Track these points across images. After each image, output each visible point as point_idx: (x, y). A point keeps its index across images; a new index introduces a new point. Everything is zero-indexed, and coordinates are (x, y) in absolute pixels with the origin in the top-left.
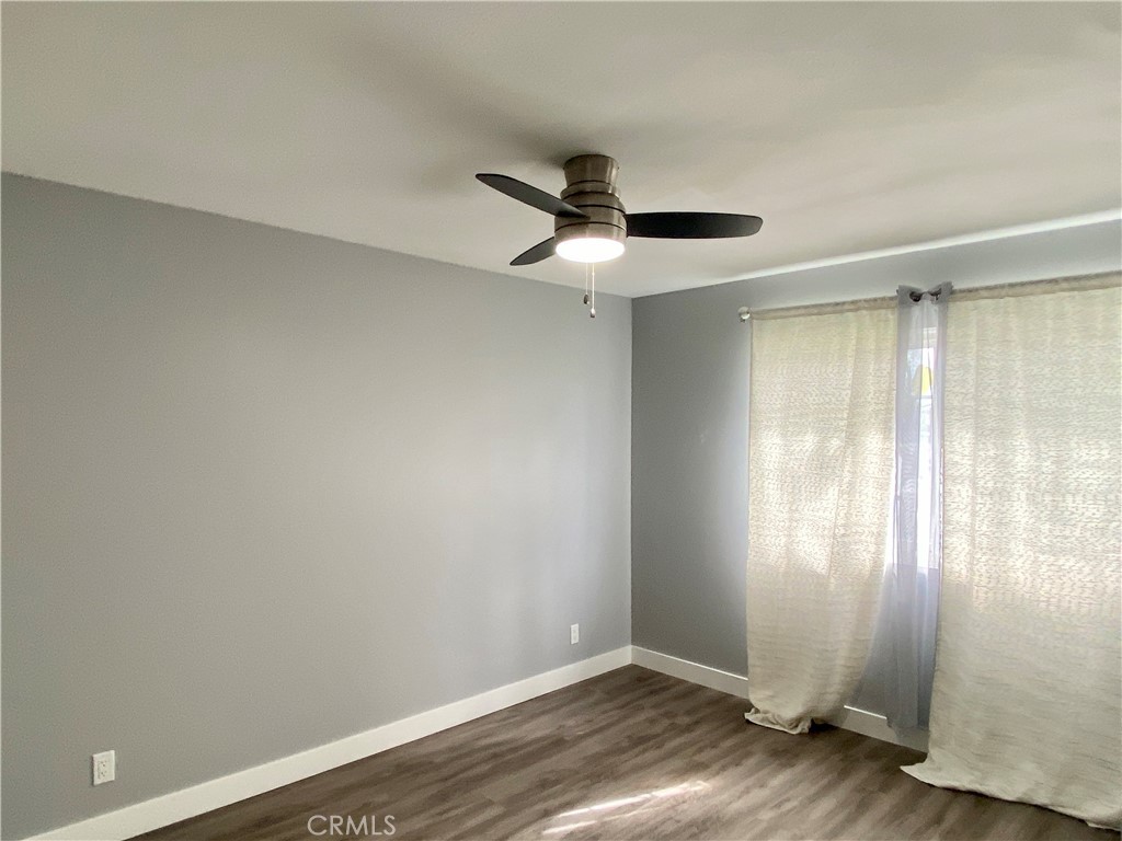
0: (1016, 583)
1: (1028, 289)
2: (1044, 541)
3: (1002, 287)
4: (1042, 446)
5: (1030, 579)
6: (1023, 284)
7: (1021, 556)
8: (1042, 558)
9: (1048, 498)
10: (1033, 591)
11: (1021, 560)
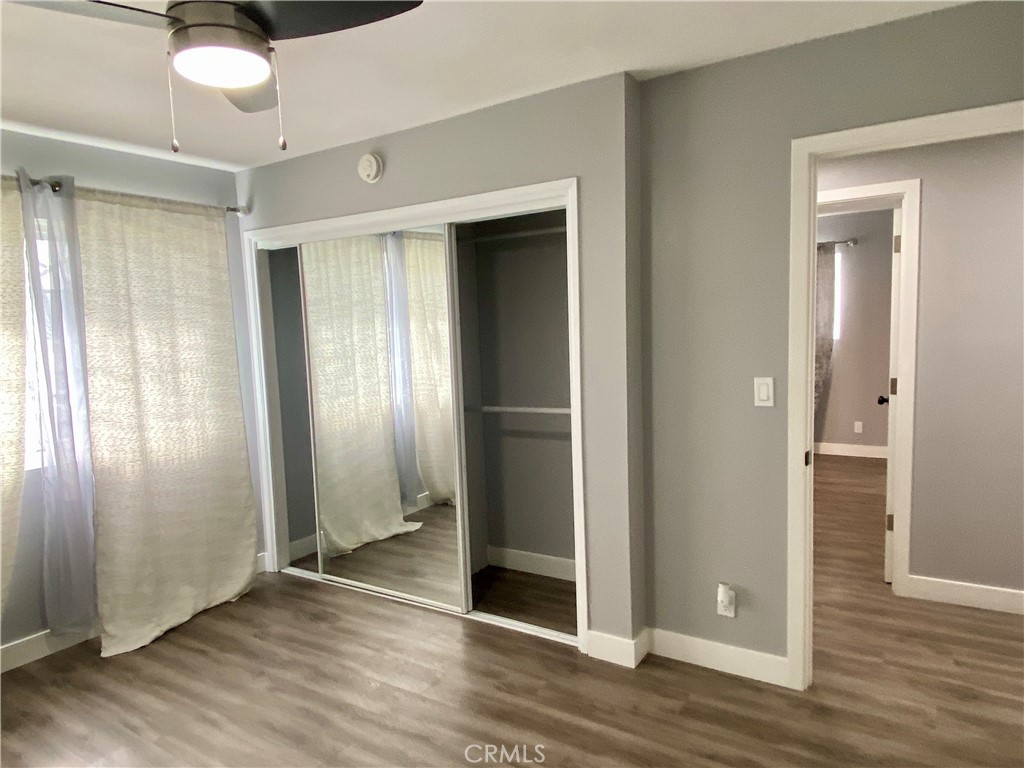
0: (151, 451)
1: (134, 201)
2: (172, 411)
3: (115, 194)
4: (161, 335)
5: (163, 444)
6: (131, 196)
7: (152, 428)
8: (172, 425)
9: (170, 377)
10: (167, 453)
11: (154, 431)
